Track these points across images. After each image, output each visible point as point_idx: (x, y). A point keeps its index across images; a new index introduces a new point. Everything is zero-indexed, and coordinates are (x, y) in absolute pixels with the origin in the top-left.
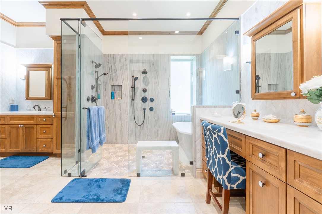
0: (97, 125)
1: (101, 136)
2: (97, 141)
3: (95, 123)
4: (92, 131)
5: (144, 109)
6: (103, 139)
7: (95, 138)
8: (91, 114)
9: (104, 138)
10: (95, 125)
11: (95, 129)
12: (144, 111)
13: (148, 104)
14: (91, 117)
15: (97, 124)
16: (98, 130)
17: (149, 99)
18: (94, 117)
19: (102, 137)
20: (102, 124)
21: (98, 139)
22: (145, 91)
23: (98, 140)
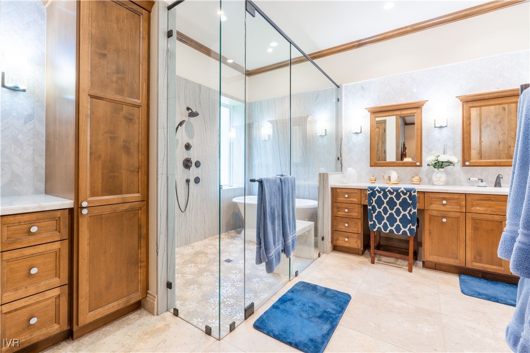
0: (279, 216)
1: (288, 237)
2: (277, 248)
3: (274, 212)
4: (267, 228)
5: (188, 181)
6: (291, 244)
7: (272, 243)
8: (265, 192)
9: (293, 241)
10: (273, 215)
11: (273, 223)
12: (189, 184)
13: (193, 172)
14: (265, 199)
15: (278, 212)
16: (279, 225)
17: (194, 162)
18: (271, 198)
19: (288, 240)
20: (289, 214)
21: (281, 245)
22: (188, 147)
23: (280, 247)
